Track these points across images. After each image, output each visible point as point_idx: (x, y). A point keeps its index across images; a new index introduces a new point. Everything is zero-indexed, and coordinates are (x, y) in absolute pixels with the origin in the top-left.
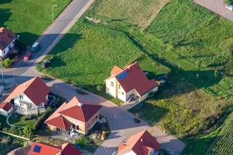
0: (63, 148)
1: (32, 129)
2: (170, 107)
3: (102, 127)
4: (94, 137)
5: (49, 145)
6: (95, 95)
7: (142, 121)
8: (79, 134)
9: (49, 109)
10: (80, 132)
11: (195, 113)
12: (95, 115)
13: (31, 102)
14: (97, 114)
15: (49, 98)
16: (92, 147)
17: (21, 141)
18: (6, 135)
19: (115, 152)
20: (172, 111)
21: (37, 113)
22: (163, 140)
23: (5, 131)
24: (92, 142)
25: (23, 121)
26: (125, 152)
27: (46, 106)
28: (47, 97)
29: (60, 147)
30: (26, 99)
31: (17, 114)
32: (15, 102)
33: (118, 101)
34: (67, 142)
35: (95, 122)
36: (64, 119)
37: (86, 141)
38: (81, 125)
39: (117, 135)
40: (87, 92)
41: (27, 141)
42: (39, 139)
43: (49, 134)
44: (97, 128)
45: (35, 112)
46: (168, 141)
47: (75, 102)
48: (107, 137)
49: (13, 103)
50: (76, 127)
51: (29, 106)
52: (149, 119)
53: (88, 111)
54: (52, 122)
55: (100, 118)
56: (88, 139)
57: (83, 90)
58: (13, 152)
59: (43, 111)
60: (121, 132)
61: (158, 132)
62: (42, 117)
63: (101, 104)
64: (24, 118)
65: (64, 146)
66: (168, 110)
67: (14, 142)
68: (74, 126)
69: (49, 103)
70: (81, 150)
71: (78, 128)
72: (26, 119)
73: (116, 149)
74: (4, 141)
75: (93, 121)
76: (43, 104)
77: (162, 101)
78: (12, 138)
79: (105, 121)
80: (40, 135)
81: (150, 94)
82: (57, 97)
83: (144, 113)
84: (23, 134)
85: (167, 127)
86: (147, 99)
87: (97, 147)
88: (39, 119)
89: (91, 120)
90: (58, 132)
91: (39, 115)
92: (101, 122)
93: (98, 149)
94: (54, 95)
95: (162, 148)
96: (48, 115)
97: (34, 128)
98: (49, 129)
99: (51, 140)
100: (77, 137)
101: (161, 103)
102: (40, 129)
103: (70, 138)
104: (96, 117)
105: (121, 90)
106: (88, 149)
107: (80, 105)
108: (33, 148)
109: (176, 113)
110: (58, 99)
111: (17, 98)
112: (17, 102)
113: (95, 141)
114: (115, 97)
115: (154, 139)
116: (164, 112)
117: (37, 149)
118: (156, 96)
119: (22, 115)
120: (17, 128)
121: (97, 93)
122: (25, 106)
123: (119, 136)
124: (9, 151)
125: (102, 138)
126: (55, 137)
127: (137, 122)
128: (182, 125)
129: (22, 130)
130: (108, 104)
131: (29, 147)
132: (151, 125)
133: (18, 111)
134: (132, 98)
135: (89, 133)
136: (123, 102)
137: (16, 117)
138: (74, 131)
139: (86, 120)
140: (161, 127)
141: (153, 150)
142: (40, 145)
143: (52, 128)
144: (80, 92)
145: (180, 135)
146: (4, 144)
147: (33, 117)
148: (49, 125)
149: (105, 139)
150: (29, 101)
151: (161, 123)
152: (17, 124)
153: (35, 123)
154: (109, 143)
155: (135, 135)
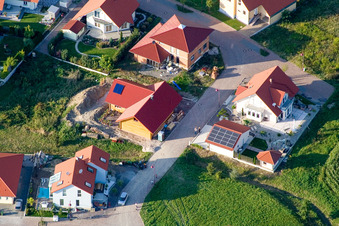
0: (156, 89)
1: (111, 61)
2: (313, 33)
3: (213, 60)
4: (200, 74)
5: (136, 83)
6: (204, 14)
7: (272, 53)
8: (179, 70)
9: (136, 31)
10: (180, 66)
12: (203, 43)
13: (111, 21)
14: (206, 41)
15: (137, 16)
16: (198, 89)
17: (96, 76)
18: (75, 68)
19: (231, 97)
20: (316, 39)
21: (119, 37)
22: (302, 81)
23: (73, 62)
24: (198, 82)
25: (98, 48)
26: (247, 97)
27: (132, 28)
28: (134, 15)
29: (151, 88)
30: (104, 16)
31: (91, 38)
32: (88, 20)
33: (236, 23)
34: (161, 80)
35: (202, 53)
36: (158, 46)
37: (189, 80)
38: (183, 56)
39: (235, 72)
40: (191, 9)
41: (104, 77)
42: (121, 74)
43: (136, 68)
44: (206, 62)
45: (117, 36)
46: (310, 83)
47: (174, 23)
48: (220, 74)
49: (85, 22)
50: (175, 60)
51: (108, 28)
52: (282, 50)
53: (193, 37)
54: (141, 51)
55: (211, 48)
56: (192, 77)
57: (186, 6)
58: (84, 91)
59: (128, 34)
60: (241, 68)
61: (295, 69)
62: (125, 43)
63: (212, 27)
64: (100, 44)
65: (157, 86)
66: (310, 39)
67: (86, 78)
68: (172, 57)
69: (136, 23)
70: (181, 93)
71: (178, 61)
72: (104, 46)
73: (233, 93)
74: (72, 76)
75: (200, 51)
76: (128, 25)
77: (302, 24)
78: (84, 73)
79: (217, 52)
80: (123, 69)
81: (284, 14)
82: (148, 15)
83: (275, 41)
84: (99, 67)
85: (308, 62)
86: (280, 22)
87: (205, 88)
88: (122, 46)
89: (197, 49)
90: (149, 65)
91: (122, 40)
92: (211, 53)
93: (206, 92)
94: (144, 12)
95: (300, 93)
96: (135, 41)
97: (114, 58)
98: (136, 61)
99: (139, 76)
100: (177, 74)
101: (299, 27)
102: (124, 61)
103: (164, 75)
104: (205, 46)
105: (243, 7)
106: (192, 92)
107: (181, 27)
108: (113, 87)
109: (322, 43)
110: (150, 19)
111: (91, 14)
112: (90, 21)
113: (202, 81)
114: (233, 17)
115: (289, 79)
116: (303, 41)
117: (119, 89)
118: (294, 17)
119: (98, 40)
120: (90, 58)
121: (205, 10)
122: (102, 27)
123: (237, 75)
124: (79, 91)
125: (213, 77)
126: (144, 73)
127: (265, 54)
128: (331, 61)
129: (97, 60)
130: (222, 27)
131: (107, 86)
132: (284, 59)
133: (92, 34)
134: (257, 19)
135: (194, 68)
136: (244, 25)
137: (89, 42)
138: (173, 65)
139: (190, 49)
140: (299, 63)
141: (287, 95)
142: (123, 83)
143: (141, 59)
144: (181, 9)
145: (328, 75)
146: (72, 81)
147: (114, 43)
148: (136, 55)
149: (217, 77)
150: (108, 19)
151: (299, 56)
152: (90, 52)
153: (116, 51)
154: (222, 84)
155: (261, 73)
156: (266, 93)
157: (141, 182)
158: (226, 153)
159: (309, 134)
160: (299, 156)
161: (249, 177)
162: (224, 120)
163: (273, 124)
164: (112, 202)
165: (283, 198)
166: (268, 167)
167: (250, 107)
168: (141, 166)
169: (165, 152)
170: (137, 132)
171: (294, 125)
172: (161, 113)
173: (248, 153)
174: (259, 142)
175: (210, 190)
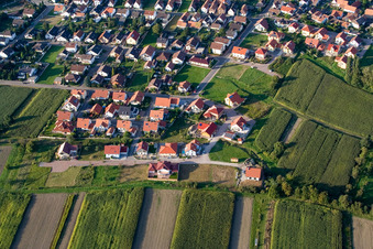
3: (225, 115)
4: (221, 120)
5: (205, 123)
7: (239, 113)
8: (216, 119)
11: (259, 110)
14: (223, 111)
16: (221, 124)
17: (195, 122)
19: (230, 125)
20: (250, 109)
22: (248, 120)
23: (188, 119)
24: (221, 122)
26: (234, 125)
27: (203, 109)
28: (203, 106)
30: (196, 107)
34: (212, 122)
36: (210, 113)
38: (217, 116)
39: (230, 119)
40: (218, 103)
41: (197, 122)
42: (201, 121)
43: (205, 119)
44: (223, 117)
46: (250, 120)
47: (214, 107)
51: (197, 110)
52: (242, 113)
53: (219, 111)
54: (206, 115)
55: (224, 113)
56: (219, 121)
59: (202, 111)
60: (232, 118)
61: (245, 117)
63: (223, 108)
65: (210, 123)
67: (192, 123)
70: (217, 125)
71: (215, 117)
72: (196, 114)
74: (188, 122)
75: (221, 114)
78: (191, 121)
83: (240, 110)
84: (195, 120)
85: (249, 115)
86: (241, 105)
88: (201, 114)
90: (208, 118)
93: (223, 124)
94: (206, 105)
96: (204, 112)
97: (199, 117)
101: (246, 107)
102: (202, 118)
103: (213, 120)
105: (231, 102)
107: (216, 108)
108: (199, 124)
109: (252, 110)
110: (208, 106)
111: (192, 106)
112: (192, 108)
114: (229, 105)
115: (244, 120)
116: (247, 110)
117: (201, 125)
118: (244, 104)
119: (194, 113)
121: (222, 104)
122: (195, 110)
124: (191, 126)
125: (225, 120)
126: (207, 120)
128: (255, 114)
129: (195, 118)
130: (226, 108)
132: (243, 115)
133: (193, 111)
134: (235, 105)
135: (220, 118)
136: (232, 107)
137: (192, 113)
139: (219, 114)
141: (244, 124)
142: (202, 123)
143: (206, 117)
144: (216, 104)
145: (254, 118)
146: (188, 124)
147: (199, 113)
148: (204, 116)
151: (247, 114)
152: (193, 116)
153: (199, 115)
154: (227, 122)
155: (238, 118)
156: (239, 124)
157: (208, 148)
158: (229, 139)
159: (250, 133)
160: (248, 139)
161: (236, 145)
162: (228, 130)
163: (241, 131)
164: (201, 154)
165: (245, 150)
166: (240, 142)
167: (235, 127)
168: (208, 144)
169: (214, 140)
170: (206, 135)
171: (246, 131)
172: (212, 130)
173: (235, 139)
174: (237, 136)
175: (226, 149)
